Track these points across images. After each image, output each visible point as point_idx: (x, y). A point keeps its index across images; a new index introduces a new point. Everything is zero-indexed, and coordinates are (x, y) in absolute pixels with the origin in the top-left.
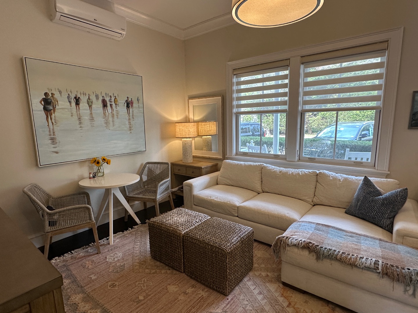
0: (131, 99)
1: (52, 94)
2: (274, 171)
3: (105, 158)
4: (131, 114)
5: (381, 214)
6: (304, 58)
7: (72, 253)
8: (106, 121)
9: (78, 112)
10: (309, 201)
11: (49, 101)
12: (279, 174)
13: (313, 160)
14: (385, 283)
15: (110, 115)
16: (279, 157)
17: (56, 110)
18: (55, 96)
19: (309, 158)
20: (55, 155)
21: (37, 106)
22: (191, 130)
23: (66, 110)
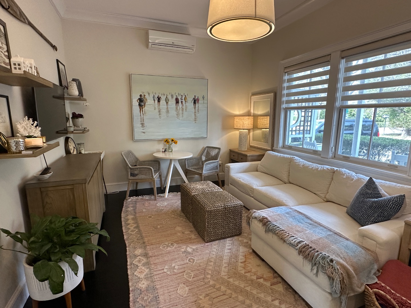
0: (198, 97)
1: (144, 95)
2: (298, 164)
3: (174, 139)
4: (197, 109)
5: (366, 216)
6: (344, 52)
7: (143, 197)
8: (177, 114)
9: (159, 107)
10: (322, 197)
11: (142, 100)
12: (301, 167)
13: (347, 159)
14: (299, 259)
15: (181, 109)
16: (317, 153)
17: (146, 106)
18: (146, 97)
19: (344, 157)
20: (143, 134)
21: (136, 103)
22: (245, 123)
23: (152, 105)
